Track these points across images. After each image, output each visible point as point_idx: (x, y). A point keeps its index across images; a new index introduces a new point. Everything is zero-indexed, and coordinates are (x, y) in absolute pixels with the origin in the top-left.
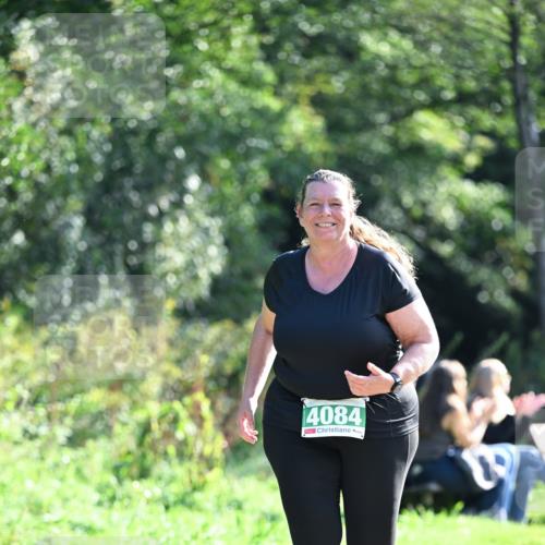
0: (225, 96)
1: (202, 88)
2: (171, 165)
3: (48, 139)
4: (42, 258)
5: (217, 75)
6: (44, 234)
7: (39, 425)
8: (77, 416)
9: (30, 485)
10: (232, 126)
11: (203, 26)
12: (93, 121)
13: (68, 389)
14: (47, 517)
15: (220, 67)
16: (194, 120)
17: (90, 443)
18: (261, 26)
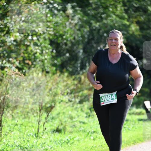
0: (116, 21)
1: (111, 20)
2: (103, 38)
3: (74, 31)
4: (73, 59)
5: (114, 16)
6: (74, 54)
7: (72, 98)
8: (81, 96)
9: (70, 112)
11: (111, 5)
12: (85, 28)
13: (79, 90)
14: (74, 120)
15: (115, 15)
16: (109, 27)
17: (84, 103)
18: (124, 5)
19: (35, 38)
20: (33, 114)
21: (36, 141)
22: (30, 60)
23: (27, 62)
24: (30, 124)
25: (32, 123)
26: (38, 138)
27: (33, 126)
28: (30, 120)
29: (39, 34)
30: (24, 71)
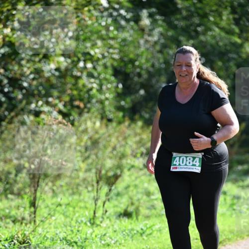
0: (220, 38)
1: (212, 35)
3: (153, 54)
4: (151, 99)
5: (217, 30)
6: (152, 90)
9: (146, 185)
10: (223, 50)
11: (212, 11)
12: (170, 48)
14: (153, 197)
15: (218, 27)
16: (209, 47)
18: (234, 11)
19: (89, 65)
20: (86, 188)
21: (91, 230)
22: (81, 100)
23: (77, 103)
24: (82, 204)
25: (85, 202)
26: (95, 226)
27: (86, 208)
28: (82, 197)
29: (95, 58)
30: (71, 118)
